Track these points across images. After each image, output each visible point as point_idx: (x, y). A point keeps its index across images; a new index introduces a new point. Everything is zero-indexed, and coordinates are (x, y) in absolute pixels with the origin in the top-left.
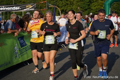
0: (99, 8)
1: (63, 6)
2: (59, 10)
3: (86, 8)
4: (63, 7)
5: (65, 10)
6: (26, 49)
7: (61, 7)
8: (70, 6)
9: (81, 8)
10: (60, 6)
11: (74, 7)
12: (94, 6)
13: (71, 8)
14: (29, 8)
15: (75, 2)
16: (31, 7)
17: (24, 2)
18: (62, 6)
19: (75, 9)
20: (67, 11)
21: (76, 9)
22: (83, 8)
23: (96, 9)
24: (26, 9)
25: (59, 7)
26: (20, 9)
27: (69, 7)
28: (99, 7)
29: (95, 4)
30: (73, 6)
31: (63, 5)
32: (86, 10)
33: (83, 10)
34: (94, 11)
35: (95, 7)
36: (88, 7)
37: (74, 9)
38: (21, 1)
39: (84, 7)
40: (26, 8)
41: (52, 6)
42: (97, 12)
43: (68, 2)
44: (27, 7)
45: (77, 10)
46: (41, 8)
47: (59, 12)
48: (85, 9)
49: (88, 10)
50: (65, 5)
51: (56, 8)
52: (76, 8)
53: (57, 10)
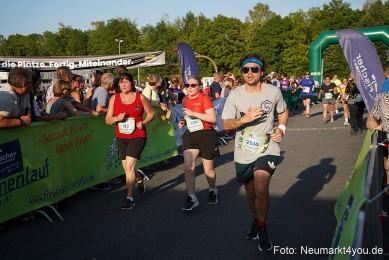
0: (300, 60)
1: (223, 55)
3: (272, 59)
4: (223, 57)
5: (226, 64)
7: (219, 58)
10: (216, 56)
12: (288, 55)
14: (150, 61)
15: (248, 47)
16: (155, 58)
17: (141, 50)
18: (219, 56)
20: (231, 66)
23: (294, 61)
25: (213, 58)
27: (235, 58)
28: (299, 56)
29: (292, 50)
31: (222, 53)
32: (272, 63)
34: (289, 66)
35: (290, 56)
36: (276, 57)
38: (134, 48)
41: (199, 56)
42: (295, 67)
43: (232, 47)
44: (146, 58)
46: (175, 61)
47: (213, 67)
49: (276, 63)
50: (228, 54)
51: (207, 60)
53: (210, 65)
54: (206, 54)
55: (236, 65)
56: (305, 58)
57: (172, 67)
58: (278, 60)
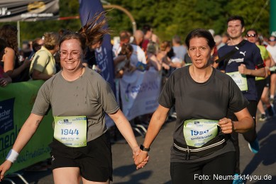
0: (256, 13)
1: (144, 6)
2: (129, 18)
3: (216, 13)
4: (144, 8)
5: (148, 19)
6: (6, 142)
7: (139, 9)
8: (165, 7)
9: (200, 12)
10: (134, 6)
11: (176, 9)
12: (239, 6)
13: (169, 13)
14: (36, 11)
16: (43, 8)
18: (139, 6)
19: (179, 16)
20: (156, 21)
21: (185, 16)
22: (206, 14)
23: (247, 15)
24: (28, 15)
25: (130, 9)
26: (9, 13)
27: (162, 11)
28: (255, 9)
30: (174, 6)
31: (143, 3)
32: (215, 18)
33: (206, 18)
35: (242, 8)
36: (221, 10)
37: (176, 15)
39: (207, 9)
40: (26, 12)
41: (109, 5)
44: (30, 7)
45: (187, 18)
46: (74, 12)
47: (129, 23)
48: (210, 14)
49: (222, 18)
50: (151, 4)
51: (121, 13)
52: (183, 14)
53: (125, 19)
54: (119, 3)
55: (164, 21)
56: (262, 11)
57: (68, 21)
58: (224, 14)
